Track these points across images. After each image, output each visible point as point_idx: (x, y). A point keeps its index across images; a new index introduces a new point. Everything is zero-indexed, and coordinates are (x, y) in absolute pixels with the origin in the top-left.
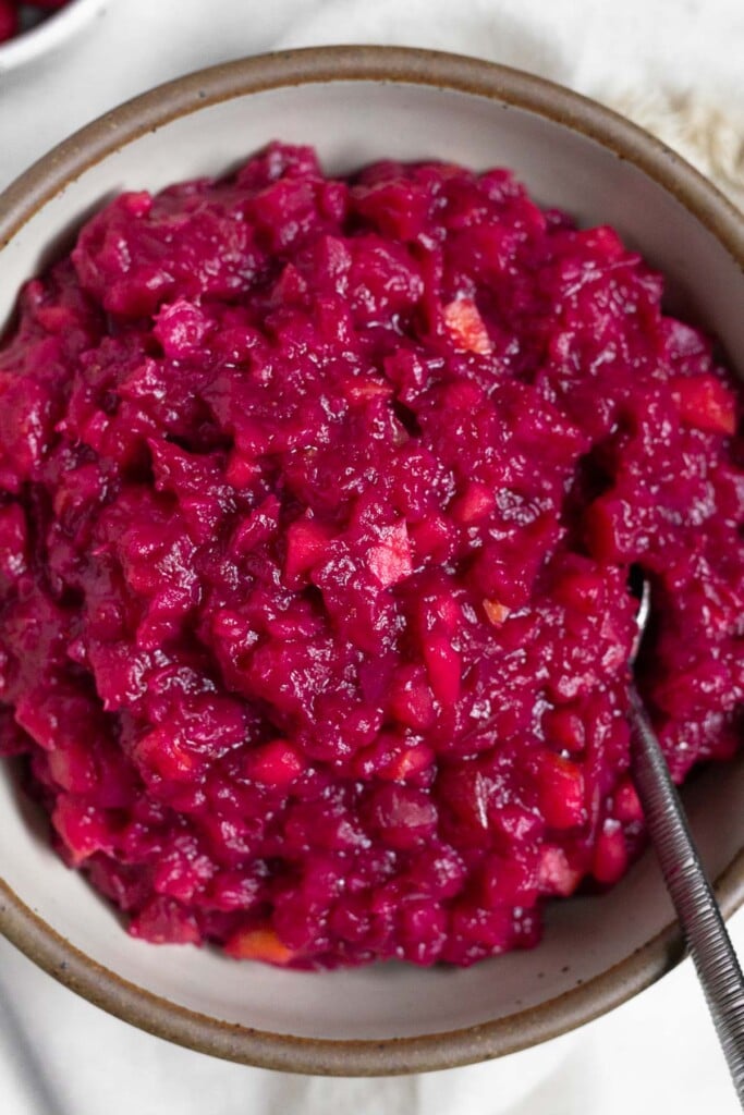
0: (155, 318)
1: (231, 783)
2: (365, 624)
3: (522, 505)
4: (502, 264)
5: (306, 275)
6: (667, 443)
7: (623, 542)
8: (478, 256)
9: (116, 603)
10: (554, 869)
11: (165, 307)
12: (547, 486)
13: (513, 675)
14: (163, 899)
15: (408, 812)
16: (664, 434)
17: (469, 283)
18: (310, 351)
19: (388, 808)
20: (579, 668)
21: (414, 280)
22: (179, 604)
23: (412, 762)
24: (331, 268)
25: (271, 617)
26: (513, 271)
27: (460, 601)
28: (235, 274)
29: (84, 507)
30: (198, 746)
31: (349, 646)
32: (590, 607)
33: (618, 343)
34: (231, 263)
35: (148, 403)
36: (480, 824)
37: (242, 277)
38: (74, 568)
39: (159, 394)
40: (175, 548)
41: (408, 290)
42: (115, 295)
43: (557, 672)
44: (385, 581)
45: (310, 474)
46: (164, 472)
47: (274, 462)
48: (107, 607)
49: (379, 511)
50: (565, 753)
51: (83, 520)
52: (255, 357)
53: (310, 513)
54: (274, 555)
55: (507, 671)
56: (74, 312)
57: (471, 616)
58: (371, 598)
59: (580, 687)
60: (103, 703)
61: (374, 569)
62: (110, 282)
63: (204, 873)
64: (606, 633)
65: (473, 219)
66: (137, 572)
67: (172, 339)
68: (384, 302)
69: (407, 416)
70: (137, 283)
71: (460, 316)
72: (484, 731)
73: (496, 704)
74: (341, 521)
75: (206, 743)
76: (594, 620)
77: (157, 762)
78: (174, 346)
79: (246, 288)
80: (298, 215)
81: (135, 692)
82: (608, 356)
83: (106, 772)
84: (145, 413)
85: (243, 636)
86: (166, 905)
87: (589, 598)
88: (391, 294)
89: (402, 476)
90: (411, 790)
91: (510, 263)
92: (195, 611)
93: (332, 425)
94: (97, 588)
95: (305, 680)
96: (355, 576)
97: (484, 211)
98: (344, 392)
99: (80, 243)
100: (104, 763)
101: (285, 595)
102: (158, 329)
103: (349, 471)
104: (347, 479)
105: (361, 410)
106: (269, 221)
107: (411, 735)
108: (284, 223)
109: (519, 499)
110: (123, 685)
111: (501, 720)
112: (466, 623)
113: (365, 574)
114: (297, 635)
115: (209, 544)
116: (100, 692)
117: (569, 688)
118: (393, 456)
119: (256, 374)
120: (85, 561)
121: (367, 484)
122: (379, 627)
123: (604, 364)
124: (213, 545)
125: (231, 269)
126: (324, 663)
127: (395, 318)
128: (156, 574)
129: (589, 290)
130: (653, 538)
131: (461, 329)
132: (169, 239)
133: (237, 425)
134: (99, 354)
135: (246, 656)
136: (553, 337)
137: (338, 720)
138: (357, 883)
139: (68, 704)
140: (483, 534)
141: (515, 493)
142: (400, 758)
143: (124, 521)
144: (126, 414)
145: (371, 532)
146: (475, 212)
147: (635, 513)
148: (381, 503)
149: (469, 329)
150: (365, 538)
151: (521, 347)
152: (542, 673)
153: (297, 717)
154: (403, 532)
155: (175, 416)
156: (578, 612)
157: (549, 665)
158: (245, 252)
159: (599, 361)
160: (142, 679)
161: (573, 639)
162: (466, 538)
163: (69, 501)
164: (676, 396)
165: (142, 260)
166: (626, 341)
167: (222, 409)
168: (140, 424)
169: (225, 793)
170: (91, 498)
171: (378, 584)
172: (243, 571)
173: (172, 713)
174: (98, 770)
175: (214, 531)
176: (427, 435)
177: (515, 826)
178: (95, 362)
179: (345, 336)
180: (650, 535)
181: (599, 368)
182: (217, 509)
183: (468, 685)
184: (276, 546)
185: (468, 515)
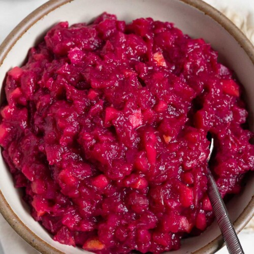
0: (68, 52)
1: (86, 187)
2: (128, 137)
3: (175, 111)
4: (171, 44)
5: (113, 44)
6: (219, 95)
7: (205, 123)
8: (164, 41)
9: (54, 132)
10: (184, 223)
11: (71, 49)
12: (183, 106)
13: (172, 159)
14: (64, 227)
15: (140, 200)
16: (218, 92)
17: (161, 50)
18: (114, 61)
19: (134, 198)
20: (192, 159)
21: (145, 47)
22: (73, 131)
23: (141, 183)
24: (120, 41)
25: (100, 134)
26: (174, 46)
27: (156, 135)
28: (92, 44)
29: (45, 106)
30: (77, 175)
31: (123, 145)
32: (195, 140)
33: (204, 67)
34: (91, 41)
35: (65, 76)
36: (162, 203)
37: (94, 45)
38: (42, 124)
39: (69, 73)
40: (72, 114)
41: (143, 49)
42: (57, 48)
43: (185, 160)
44: (134, 125)
45: (113, 94)
46: (69, 94)
47: (102, 91)
48: (51, 133)
49: (133, 104)
50: (188, 185)
51: (45, 109)
52: (97, 63)
53: (112, 106)
54: (101, 117)
55: (170, 158)
56: (44, 55)
57: (160, 140)
58: (130, 129)
59: (192, 164)
60: (49, 162)
61: (131, 121)
62: (56, 44)
63: (77, 220)
64: (200, 148)
65: (162, 31)
66: (60, 121)
67: (73, 58)
68: (136, 52)
69: (141, 81)
70: (63, 44)
71: (158, 57)
72: (163, 175)
73: (167, 167)
74: (121, 107)
75: (80, 174)
76: (197, 145)
77: (64, 179)
78: (73, 60)
79: (95, 49)
80: (111, 28)
81: (58, 159)
82: (202, 70)
83: (49, 186)
84: (64, 79)
85: (91, 140)
86: (65, 229)
87: (195, 137)
88: (138, 50)
89: (140, 95)
90: (141, 194)
91: (172, 44)
92: (77, 134)
93: (120, 82)
94: (48, 129)
95: (110, 154)
96: (125, 123)
97: (165, 29)
98: (123, 73)
99: (47, 35)
100: (48, 183)
101: (104, 129)
102: (69, 55)
103: (124, 93)
104: (124, 95)
105: (128, 79)
106: (102, 30)
107: (141, 174)
108: (107, 30)
109: (174, 109)
110: (55, 157)
111: (168, 172)
112: (158, 142)
113: (128, 122)
114: (108, 140)
115: (82, 114)
116: (48, 159)
117: (189, 165)
118: (137, 90)
119: (97, 67)
120: (45, 122)
121: (130, 97)
122: (132, 139)
123: (200, 72)
124: (83, 115)
125: (91, 42)
126: (116, 150)
127: (139, 58)
128: (66, 122)
129: (196, 51)
130: (214, 123)
131: (158, 60)
132: (73, 33)
133: (92, 80)
134: (51, 64)
135: (92, 147)
136: (185, 63)
137: (119, 167)
138: (123, 222)
139: (38, 166)
140: (164, 116)
141: (174, 107)
142: (138, 181)
143: (57, 107)
144: (59, 79)
145: (130, 110)
146: (163, 29)
147: (209, 115)
148: (133, 103)
149: (161, 61)
150: (128, 112)
151: (176, 68)
152: (181, 160)
153: (107, 165)
154: (140, 112)
155: (73, 79)
156: (192, 142)
157: (183, 157)
158: (95, 38)
159: (198, 72)
160: (61, 156)
161: (191, 150)
162: (158, 116)
163: (41, 104)
164: (222, 83)
165: (65, 38)
166: (207, 66)
167: (87, 76)
168: (63, 82)
169: (84, 190)
170: (48, 104)
171: (132, 126)
172: (92, 122)
173: (69, 165)
174: (46, 186)
175: (84, 110)
176: (147, 86)
177: (172, 205)
178: (50, 66)
179: (124, 58)
180: (213, 122)
181: (198, 73)
182: (85, 105)
183: (158, 160)
184: (102, 114)
185: (159, 109)
